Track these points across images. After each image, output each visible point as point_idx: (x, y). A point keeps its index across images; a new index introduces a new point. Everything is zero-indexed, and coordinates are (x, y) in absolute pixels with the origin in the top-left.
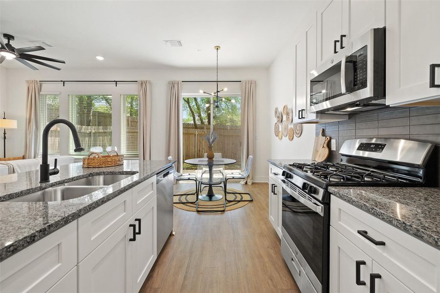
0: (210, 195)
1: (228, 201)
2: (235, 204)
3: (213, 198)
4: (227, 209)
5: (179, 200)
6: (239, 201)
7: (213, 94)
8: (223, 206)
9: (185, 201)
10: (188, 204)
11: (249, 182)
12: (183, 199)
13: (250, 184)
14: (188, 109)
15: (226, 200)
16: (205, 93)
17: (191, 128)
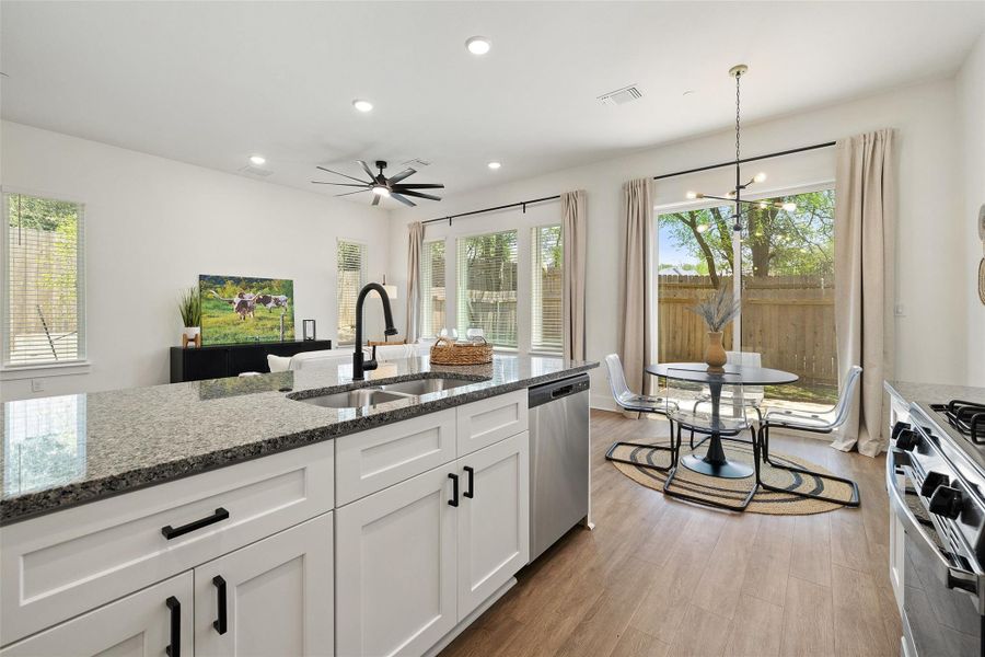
0: (716, 461)
1: (765, 487)
2: (786, 500)
3: (725, 470)
4: (754, 507)
5: (633, 456)
6: (804, 497)
7: (728, 196)
8: (743, 496)
9: (645, 463)
10: (648, 470)
11: (868, 449)
12: (642, 457)
13: (871, 454)
14: (695, 241)
15: (759, 482)
16: (700, 197)
17: (702, 287)
